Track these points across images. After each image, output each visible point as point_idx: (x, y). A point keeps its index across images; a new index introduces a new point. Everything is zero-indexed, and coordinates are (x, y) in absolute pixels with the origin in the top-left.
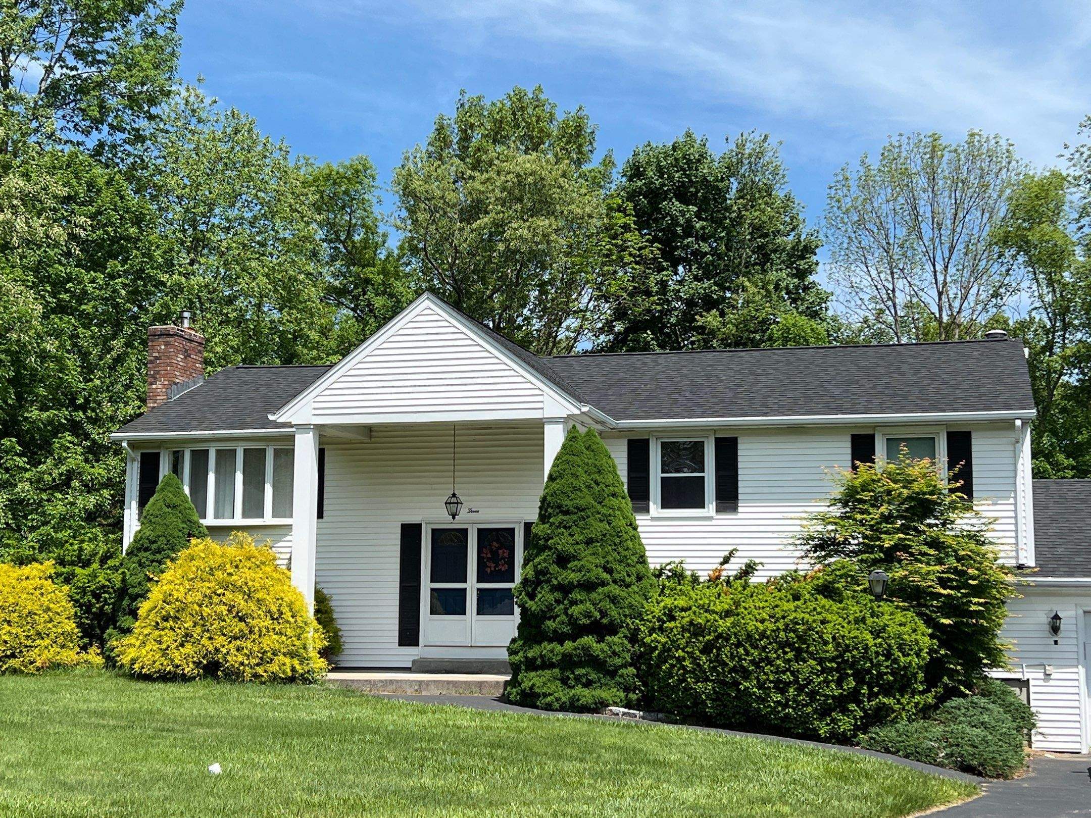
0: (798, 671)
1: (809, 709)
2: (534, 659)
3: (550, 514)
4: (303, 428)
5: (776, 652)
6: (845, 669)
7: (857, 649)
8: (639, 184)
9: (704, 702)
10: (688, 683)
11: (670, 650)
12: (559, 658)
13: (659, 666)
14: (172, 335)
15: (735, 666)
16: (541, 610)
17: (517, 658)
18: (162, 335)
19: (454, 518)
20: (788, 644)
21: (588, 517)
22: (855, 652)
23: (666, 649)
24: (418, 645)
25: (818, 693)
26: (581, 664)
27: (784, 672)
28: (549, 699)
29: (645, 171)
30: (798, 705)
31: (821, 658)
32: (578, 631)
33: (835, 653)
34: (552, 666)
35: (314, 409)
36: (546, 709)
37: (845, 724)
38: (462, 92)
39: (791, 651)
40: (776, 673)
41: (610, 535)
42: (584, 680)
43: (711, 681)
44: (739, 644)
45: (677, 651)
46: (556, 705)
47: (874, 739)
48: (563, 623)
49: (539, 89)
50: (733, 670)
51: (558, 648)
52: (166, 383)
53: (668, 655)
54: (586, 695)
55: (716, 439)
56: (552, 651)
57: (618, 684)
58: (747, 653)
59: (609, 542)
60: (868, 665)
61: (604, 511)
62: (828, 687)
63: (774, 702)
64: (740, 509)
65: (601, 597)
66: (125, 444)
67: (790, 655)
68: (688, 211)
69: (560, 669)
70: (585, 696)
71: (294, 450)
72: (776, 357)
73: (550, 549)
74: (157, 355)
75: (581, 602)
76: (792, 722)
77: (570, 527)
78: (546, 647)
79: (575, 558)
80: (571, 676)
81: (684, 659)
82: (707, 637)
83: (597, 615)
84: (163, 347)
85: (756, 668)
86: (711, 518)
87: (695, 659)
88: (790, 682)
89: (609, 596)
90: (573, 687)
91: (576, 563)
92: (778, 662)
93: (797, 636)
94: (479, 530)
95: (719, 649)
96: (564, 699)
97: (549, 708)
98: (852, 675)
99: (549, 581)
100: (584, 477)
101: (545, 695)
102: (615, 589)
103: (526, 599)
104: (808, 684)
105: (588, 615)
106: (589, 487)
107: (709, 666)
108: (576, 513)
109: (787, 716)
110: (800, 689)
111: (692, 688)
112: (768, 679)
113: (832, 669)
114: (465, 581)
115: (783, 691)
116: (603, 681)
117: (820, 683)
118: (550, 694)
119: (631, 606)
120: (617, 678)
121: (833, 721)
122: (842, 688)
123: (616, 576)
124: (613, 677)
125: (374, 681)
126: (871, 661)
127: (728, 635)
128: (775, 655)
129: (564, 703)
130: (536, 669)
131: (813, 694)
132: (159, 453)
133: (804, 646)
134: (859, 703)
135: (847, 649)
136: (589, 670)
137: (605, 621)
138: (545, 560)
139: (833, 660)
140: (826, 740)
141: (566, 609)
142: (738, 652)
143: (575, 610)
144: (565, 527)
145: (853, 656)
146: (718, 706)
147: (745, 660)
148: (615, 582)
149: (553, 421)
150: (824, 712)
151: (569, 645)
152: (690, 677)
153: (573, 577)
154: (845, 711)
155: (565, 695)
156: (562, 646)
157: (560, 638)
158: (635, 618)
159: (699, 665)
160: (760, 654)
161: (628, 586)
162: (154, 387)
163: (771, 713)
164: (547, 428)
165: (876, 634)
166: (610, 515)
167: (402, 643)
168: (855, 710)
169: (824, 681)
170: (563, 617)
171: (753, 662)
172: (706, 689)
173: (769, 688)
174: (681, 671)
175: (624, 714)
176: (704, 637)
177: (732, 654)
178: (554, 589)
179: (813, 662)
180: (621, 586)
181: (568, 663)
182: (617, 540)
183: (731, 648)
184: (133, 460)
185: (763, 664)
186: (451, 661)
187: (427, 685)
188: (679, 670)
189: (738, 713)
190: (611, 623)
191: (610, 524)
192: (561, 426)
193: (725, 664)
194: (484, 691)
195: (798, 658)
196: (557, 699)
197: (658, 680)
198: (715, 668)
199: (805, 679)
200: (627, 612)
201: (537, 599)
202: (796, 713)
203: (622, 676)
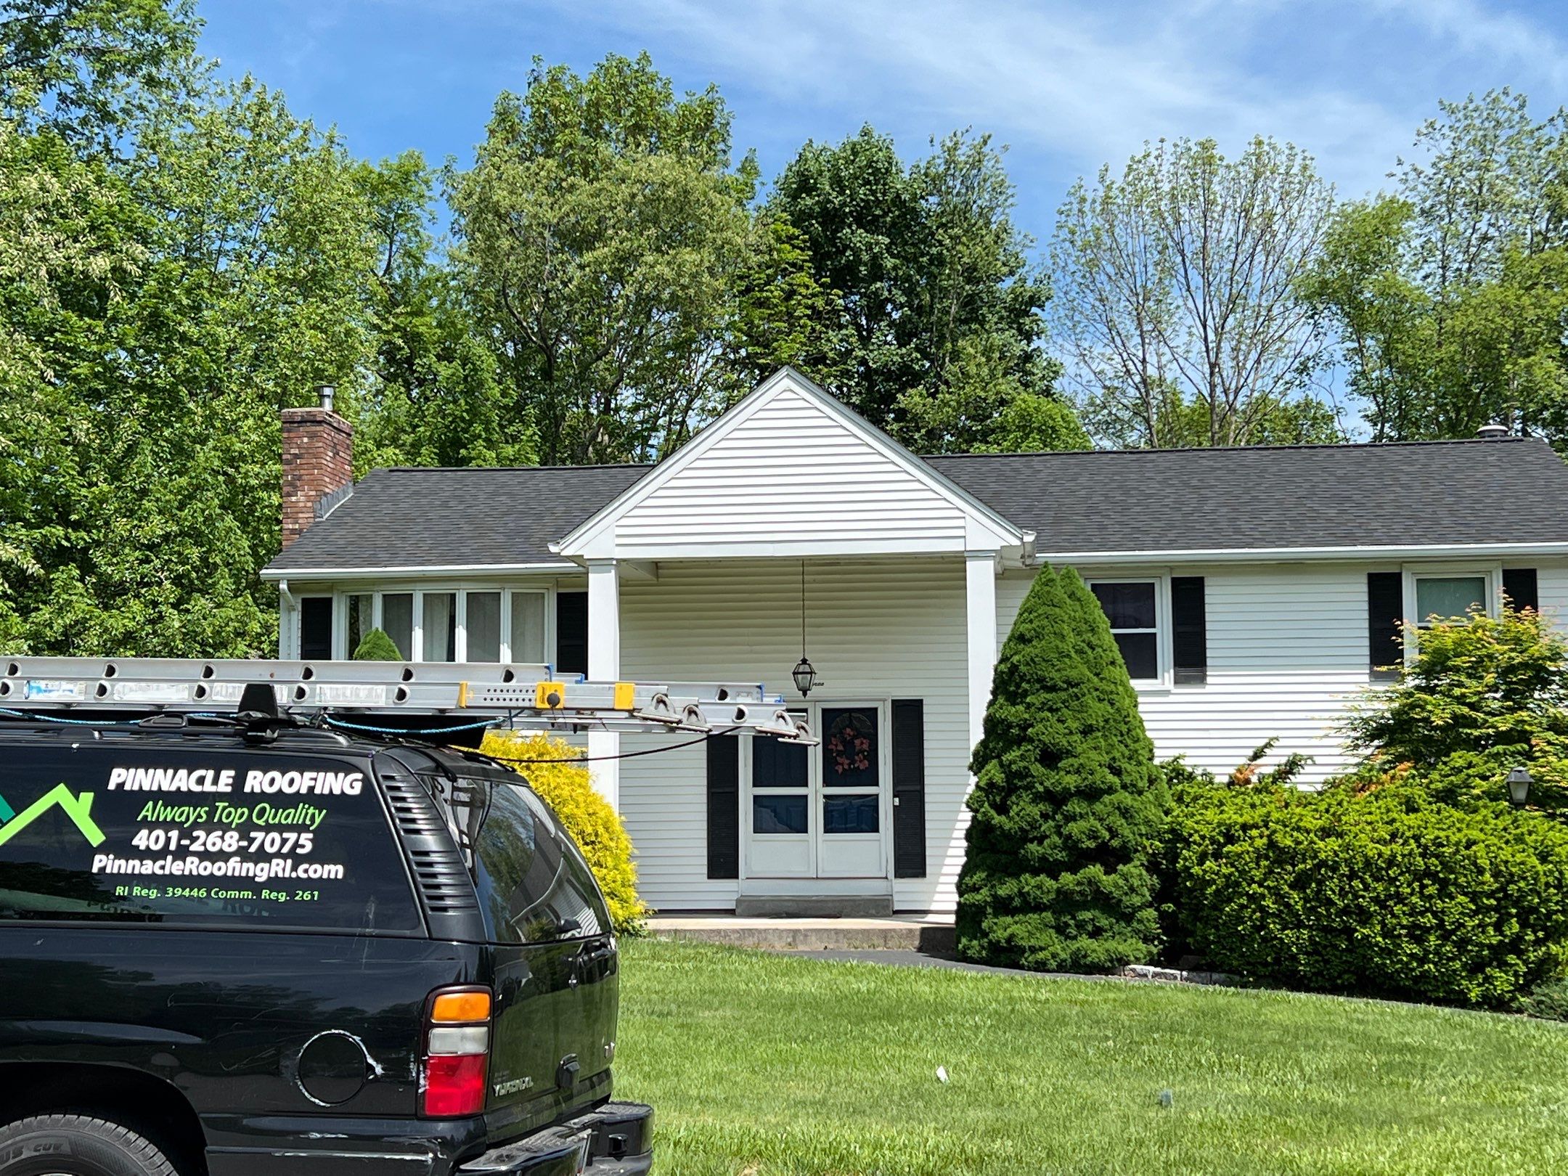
0: (1443, 912)
1: (1458, 965)
2: (1010, 898)
3: (1026, 691)
4: (603, 563)
5: (1409, 885)
6: (1506, 908)
7: (1525, 879)
8: (809, 202)
9: (1294, 958)
10: (1271, 931)
11: (1238, 884)
12: (1053, 896)
13: (1216, 907)
14: (320, 422)
15: (1347, 906)
16: (1021, 829)
17: (979, 897)
18: (303, 422)
19: (805, 694)
20: (1428, 873)
21: (1084, 695)
22: (1522, 884)
23: (1230, 882)
24: (737, 877)
25: (1470, 941)
26: (1085, 906)
27: (1422, 914)
28: (1041, 955)
29: (816, 183)
30: (1441, 959)
31: (1474, 893)
32: (1078, 858)
33: (1497, 885)
34: (1039, 908)
35: (618, 536)
36: (1036, 970)
37: (1502, 982)
38: (537, 60)
39: (1433, 884)
40: (1411, 915)
41: (1115, 720)
42: (1090, 928)
43: (1305, 927)
44: (1353, 875)
45: (1249, 885)
46: (1053, 964)
47: (1542, 1002)
48: (1056, 847)
49: (645, 57)
50: (1345, 911)
51: (1049, 883)
52: (313, 493)
53: (1234, 892)
54: (1096, 949)
55: (1174, 580)
56: (1039, 887)
57: (1137, 932)
58: (1366, 888)
59: (1114, 731)
60: (1537, 900)
61: (1103, 686)
62: (1483, 932)
63: (1408, 955)
64: (1209, 680)
65: (1110, 809)
66: (283, 586)
67: (1432, 890)
68: (877, 244)
69: (1054, 913)
70: (1094, 951)
71: (586, 594)
72: (1205, 462)
73: (1031, 741)
74: (297, 451)
75: (1081, 816)
76: (1430, 983)
77: (1058, 710)
78: (1029, 882)
79: (1069, 754)
80: (1072, 922)
81: (1263, 897)
82: (1301, 866)
83: (1107, 835)
84: (305, 440)
85: (1381, 908)
86: (1167, 693)
87: (1283, 897)
88: (1432, 927)
89: (1119, 808)
90: (1075, 938)
91: (1071, 760)
92: (1414, 899)
93: (1441, 863)
94: (825, 711)
95: (1320, 883)
96: (1063, 956)
97: (1041, 967)
98: (1517, 915)
99: (1029, 787)
100: (1071, 638)
101: (1033, 950)
102: (1126, 798)
103: (993, 812)
104: (1457, 929)
105: (1093, 835)
106: (1080, 652)
107: (1304, 907)
108: (1065, 690)
109: (1425, 975)
110: (1446, 936)
111: (1276, 938)
112: (1399, 924)
113: (1489, 908)
114: (806, 785)
115: (1419, 941)
116: (1116, 928)
117: (1473, 927)
118: (1042, 949)
119: (1147, 822)
120: (1135, 924)
121: (1488, 979)
122: (1502, 933)
123: (1127, 780)
124: (1129, 923)
125: (725, 931)
126: (1539, 894)
127: (1335, 862)
128: (1409, 890)
129: (1065, 961)
130: (1012, 912)
131: (1462, 944)
132: (330, 600)
133: (1452, 876)
134: (1520, 954)
135: (1511, 879)
136: (1097, 913)
137: (1115, 843)
138: (1022, 757)
139: (1491, 895)
140: (1478, 1006)
141: (1058, 827)
142: (1351, 887)
143: (1074, 828)
144: (1051, 710)
145: (1519, 890)
146: (1317, 961)
147: (1363, 897)
148: (1124, 787)
149: (980, 555)
150: (1476, 968)
151: (1067, 879)
152: (1274, 923)
153: (1071, 781)
154: (1503, 965)
155: (1063, 949)
156: (1056, 879)
157: (1053, 870)
158: (1152, 838)
159: (1288, 905)
160: (1386, 889)
161: (1140, 793)
162: (294, 499)
163: (1402, 970)
164: (970, 565)
165: (1544, 858)
166: (1112, 692)
167: (713, 874)
168: (1517, 964)
169: (1479, 926)
170: (1056, 839)
171: (1376, 900)
172: (1298, 938)
173: (1400, 936)
174: (1258, 914)
175: (1155, 975)
176: (1294, 866)
177: (1342, 889)
178: (1037, 798)
179: (1461, 898)
180: (1132, 793)
181: (1065, 903)
182: (1124, 729)
183: (1340, 881)
184: (291, 609)
185: (1391, 903)
186: (796, 900)
187: (806, 936)
188: (1254, 912)
189: (1346, 972)
190: (1124, 846)
191: (1112, 704)
192: (991, 563)
193: (1330, 902)
194: (890, 944)
195: (1443, 893)
196: (1054, 956)
197: (1216, 928)
198: (1313, 909)
199: (1453, 923)
200: (1143, 830)
201: (1012, 813)
202: (1438, 971)
203: (1140, 921)
